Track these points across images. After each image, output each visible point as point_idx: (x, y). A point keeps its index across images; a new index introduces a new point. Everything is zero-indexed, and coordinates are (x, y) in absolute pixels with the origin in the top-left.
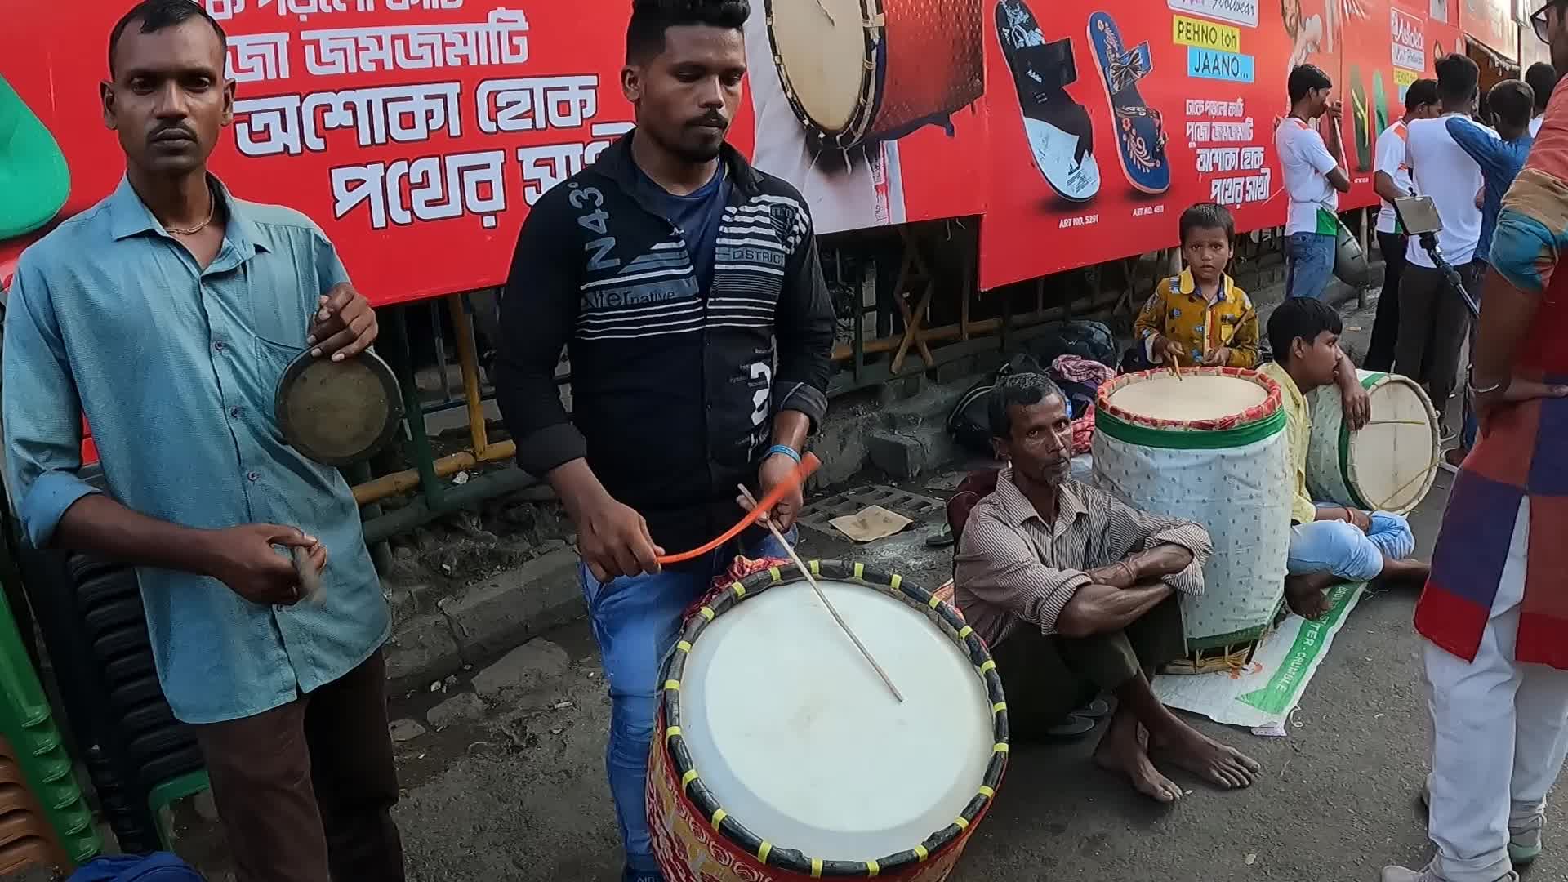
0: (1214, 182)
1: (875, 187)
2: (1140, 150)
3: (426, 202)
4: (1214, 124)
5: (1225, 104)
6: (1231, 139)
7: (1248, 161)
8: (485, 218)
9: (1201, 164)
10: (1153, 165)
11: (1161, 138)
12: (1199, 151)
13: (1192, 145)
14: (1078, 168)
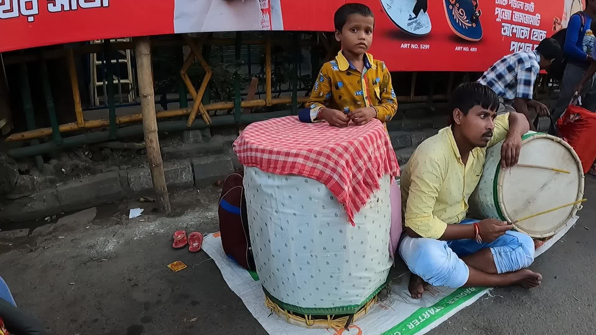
0: (513, 43)
1: (261, 10)
2: (462, 16)
3: (3, 11)
4: (514, 12)
5: (523, 3)
6: (525, 22)
7: (536, 36)
8: (29, 18)
9: (504, 31)
10: (471, 25)
11: (477, 12)
12: (503, 24)
13: (498, 20)
14: (416, 18)
